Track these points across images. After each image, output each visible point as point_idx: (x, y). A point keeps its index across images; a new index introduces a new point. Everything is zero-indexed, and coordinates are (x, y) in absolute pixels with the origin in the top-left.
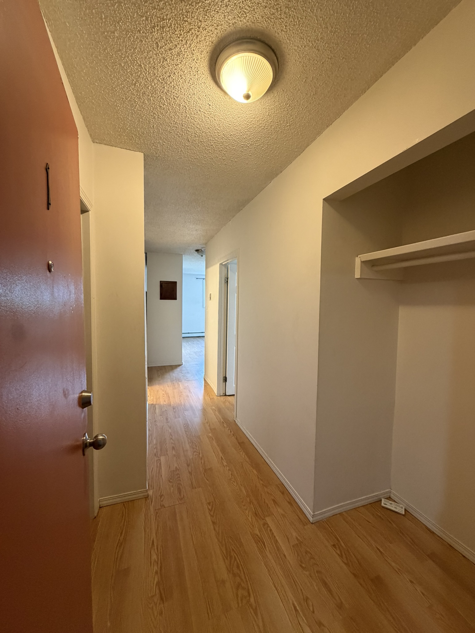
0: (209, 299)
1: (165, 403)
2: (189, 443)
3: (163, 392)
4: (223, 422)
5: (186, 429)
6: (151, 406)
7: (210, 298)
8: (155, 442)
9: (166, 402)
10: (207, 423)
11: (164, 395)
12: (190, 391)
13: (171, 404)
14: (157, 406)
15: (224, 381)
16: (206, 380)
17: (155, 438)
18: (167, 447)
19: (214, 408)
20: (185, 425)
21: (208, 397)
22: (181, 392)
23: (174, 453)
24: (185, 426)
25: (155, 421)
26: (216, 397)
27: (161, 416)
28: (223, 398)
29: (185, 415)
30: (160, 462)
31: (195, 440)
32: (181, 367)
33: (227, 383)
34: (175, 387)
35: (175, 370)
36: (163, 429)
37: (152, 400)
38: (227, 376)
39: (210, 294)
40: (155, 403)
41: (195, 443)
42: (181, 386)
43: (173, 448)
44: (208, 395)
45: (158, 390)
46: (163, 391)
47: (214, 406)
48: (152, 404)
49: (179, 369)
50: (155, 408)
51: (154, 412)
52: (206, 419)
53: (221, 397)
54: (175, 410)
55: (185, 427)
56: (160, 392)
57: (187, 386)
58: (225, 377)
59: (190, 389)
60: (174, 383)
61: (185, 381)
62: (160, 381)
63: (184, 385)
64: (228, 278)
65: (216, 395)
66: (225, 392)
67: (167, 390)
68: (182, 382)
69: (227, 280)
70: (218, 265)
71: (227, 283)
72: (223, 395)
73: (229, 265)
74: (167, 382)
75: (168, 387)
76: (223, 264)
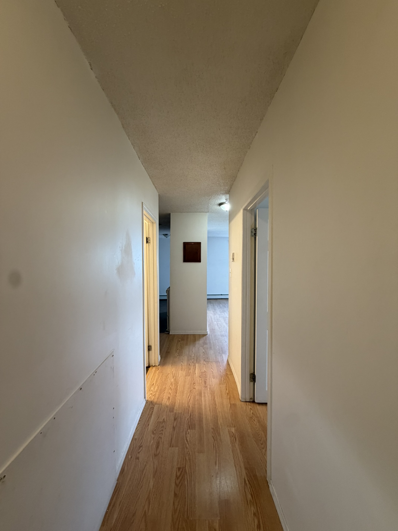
1: (167, 403)
3: (172, 380)
5: (177, 486)
6: (149, 404)
7: (233, 259)
9: (170, 401)
11: (172, 385)
12: (205, 382)
13: (174, 406)
14: (156, 407)
15: (253, 380)
16: (230, 366)
19: (234, 430)
20: (181, 471)
21: (228, 401)
22: (194, 384)
25: (140, 446)
26: (240, 403)
27: (153, 433)
28: (250, 407)
29: (187, 440)
32: (205, 338)
33: (255, 383)
34: (189, 372)
37: (154, 394)
38: (255, 374)
39: (233, 254)
40: (155, 400)
42: (197, 371)
44: (229, 396)
45: (168, 374)
46: (173, 378)
47: (234, 427)
48: (151, 402)
49: (201, 341)
51: (148, 421)
53: (247, 403)
54: (175, 424)
55: (178, 479)
56: (168, 379)
57: (205, 372)
58: (253, 374)
59: (206, 379)
60: (190, 365)
61: (204, 362)
62: (176, 359)
63: (201, 370)
64: (256, 230)
65: (240, 398)
66: (252, 397)
67: (178, 376)
68: (200, 363)
69: (254, 233)
70: (242, 211)
71: (254, 236)
72: (250, 400)
73: (257, 210)
74: (182, 362)
75: (181, 370)
76: (247, 209)
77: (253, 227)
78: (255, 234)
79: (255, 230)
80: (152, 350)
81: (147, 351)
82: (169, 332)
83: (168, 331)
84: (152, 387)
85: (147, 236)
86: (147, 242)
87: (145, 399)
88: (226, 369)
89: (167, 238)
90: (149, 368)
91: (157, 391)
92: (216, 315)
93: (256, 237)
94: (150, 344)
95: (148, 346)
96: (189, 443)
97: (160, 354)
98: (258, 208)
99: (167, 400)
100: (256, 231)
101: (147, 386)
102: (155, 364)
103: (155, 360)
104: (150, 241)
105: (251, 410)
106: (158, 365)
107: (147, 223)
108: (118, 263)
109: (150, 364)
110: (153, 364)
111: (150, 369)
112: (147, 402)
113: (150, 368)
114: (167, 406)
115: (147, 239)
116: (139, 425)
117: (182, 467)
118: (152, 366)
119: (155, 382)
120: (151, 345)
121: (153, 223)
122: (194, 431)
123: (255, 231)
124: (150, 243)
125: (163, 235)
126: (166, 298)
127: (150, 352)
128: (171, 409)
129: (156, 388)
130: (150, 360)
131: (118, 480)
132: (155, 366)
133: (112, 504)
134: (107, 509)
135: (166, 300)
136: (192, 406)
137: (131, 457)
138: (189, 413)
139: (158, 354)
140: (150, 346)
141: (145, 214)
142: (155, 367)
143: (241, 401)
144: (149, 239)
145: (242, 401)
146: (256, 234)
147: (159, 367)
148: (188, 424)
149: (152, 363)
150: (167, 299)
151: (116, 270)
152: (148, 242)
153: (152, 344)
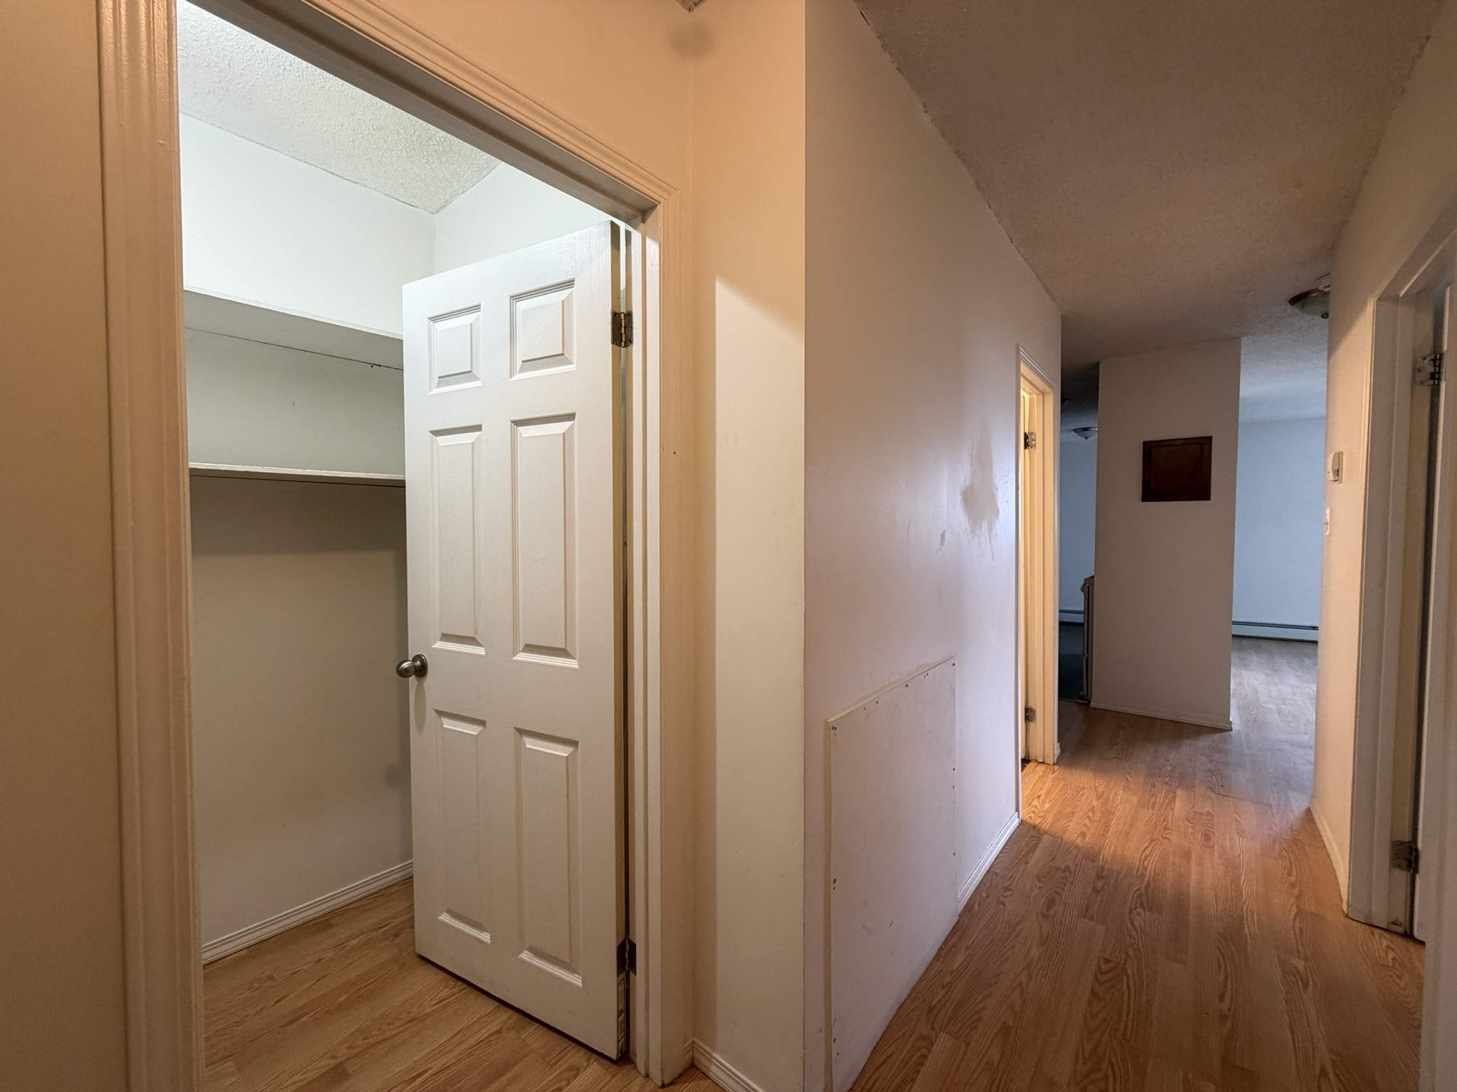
0: (1331, 476)
1: (1079, 841)
2: (1077, 1057)
3: (1095, 803)
4: (1323, 1071)
5: (1101, 984)
6: (1029, 830)
7: (1337, 472)
8: (958, 961)
9: (1087, 840)
10: (1223, 1018)
11: (1093, 813)
12: (1207, 837)
13: (1099, 853)
14: (1045, 839)
15: (1405, 863)
16: (1313, 822)
17: (967, 948)
18: (985, 1008)
19: (1301, 965)
20: (1111, 965)
21: (1292, 900)
22: (1166, 828)
23: (995, 1054)
24: (1104, 967)
25: (1007, 889)
26: (1343, 919)
27: (1039, 879)
28: (1385, 943)
29: (1132, 924)
30: (925, 1051)
31: (1111, 1062)
32: (1217, 736)
33: (1418, 877)
34: (1153, 800)
35: (1188, 742)
36: (1017, 930)
37: (1041, 814)
38: (1420, 846)
39: (1339, 456)
40: (1046, 826)
41: (1106, 1078)
42: (1178, 805)
43: (1005, 1030)
44: (1296, 891)
45: (1083, 789)
46: (1098, 799)
47: (1306, 960)
48: (1035, 827)
49: (1204, 742)
50: (1036, 846)
51: (1026, 855)
52: (1228, 995)
53: (1377, 932)
54: (1100, 884)
55: (1102, 973)
56: (1083, 798)
57: (1208, 813)
58: (1411, 848)
59: (1212, 832)
60: (1155, 786)
61: (1209, 793)
62: (1109, 763)
63: (1193, 806)
64: (1440, 359)
65: (1345, 910)
66: (1402, 919)
67: (1113, 801)
68: (1194, 792)
69: (1433, 371)
70: (1370, 307)
71: (1432, 382)
72: (1388, 926)
73: (1449, 289)
74: (1129, 774)
75: (1125, 790)
76: (1398, 296)
77: (1427, 350)
78: (1436, 377)
79: (1437, 360)
80: (1036, 722)
81: (1024, 721)
82: (1090, 702)
83: (1086, 698)
84: (1036, 799)
85: (1027, 431)
86: (1026, 445)
87: (1019, 814)
88: (1295, 827)
89: (1086, 438)
90: (1028, 763)
91: (1048, 811)
92: (1279, 685)
93: (1439, 384)
94: (1031, 705)
95: (1026, 709)
96: (1139, 932)
97: (1059, 740)
98: (1449, 285)
99: (1078, 836)
100: (1440, 366)
101: (1022, 795)
102: (1044, 759)
103: (1046, 749)
104: (1034, 442)
105: (1389, 951)
106: (1052, 763)
107: (1027, 397)
108: (965, 482)
109: (1031, 755)
110: (1038, 754)
111: (1030, 766)
112: (1022, 823)
113: (1030, 764)
114: (1077, 847)
115: (1026, 437)
116: (1002, 855)
117: (1114, 960)
118: (1036, 760)
119: (1043, 792)
120: (1034, 708)
121: (1043, 394)
122: (1156, 916)
123: (1435, 366)
124: (1035, 446)
125: (1073, 432)
126: (1080, 619)
127: (1032, 725)
128: (1091, 856)
129: (1047, 806)
130: (1031, 744)
131: (961, 916)
132: (1043, 763)
133: (950, 944)
134: (943, 943)
135: (1081, 625)
136: (1155, 871)
137: (987, 897)
138: (1143, 880)
139: (1054, 740)
140: (1031, 711)
141: (1024, 374)
142: (1045, 766)
143: (1347, 916)
144: (1033, 437)
145: (1350, 916)
146: (1439, 373)
147: (1056, 767)
148: (1139, 899)
149: (1036, 752)
150: (1082, 622)
151: (960, 495)
152: (1028, 446)
153: (1037, 706)
